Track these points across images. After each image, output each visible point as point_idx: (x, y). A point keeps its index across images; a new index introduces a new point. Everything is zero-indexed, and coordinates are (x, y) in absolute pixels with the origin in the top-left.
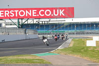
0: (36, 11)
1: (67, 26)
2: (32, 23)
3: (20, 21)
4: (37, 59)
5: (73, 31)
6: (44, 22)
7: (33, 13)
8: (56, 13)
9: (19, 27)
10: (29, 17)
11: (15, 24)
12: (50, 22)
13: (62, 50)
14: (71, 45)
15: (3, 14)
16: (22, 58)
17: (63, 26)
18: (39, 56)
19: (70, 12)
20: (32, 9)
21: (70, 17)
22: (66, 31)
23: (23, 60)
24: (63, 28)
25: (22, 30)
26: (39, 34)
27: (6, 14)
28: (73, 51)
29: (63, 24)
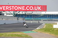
0: (24, 7)
1: (42, 16)
2: (22, 14)
3: (15, 12)
4: (24, 35)
5: (46, 19)
6: (29, 14)
7: (23, 8)
8: (36, 9)
9: (14, 16)
10: (20, 10)
11: (12, 14)
13: (39, 30)
14: (44, 27)
15: (5, 8)
17: (40, 16)
18: (25, 33)
19: (44, 8)
20: (22, 6)
21: (44, 11)
22: (42, 19)
23: (16, 35)
25: (16, 18)
26: (26, 20)
27: (7, 8)
28: (45, 31)
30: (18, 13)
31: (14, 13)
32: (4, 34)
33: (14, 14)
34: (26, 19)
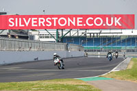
1: (124, 41)
2: (76, 35)
3: (60, 32)
5: (133, 47)
6: (92, 35)
9: (58, 41)
11: (52, 37)
12: (101, 35)
13: (117, 73)
16: (62, 83)
17: (118, 40)
22: (123, 47)
23: (63, 86)
24: (119, 43)
25: (63, 46)
26: (85, 51)
28: (133, 76)
29: (119, 38)
30: (68, 35)
31: (58, 34)
32: (36, 84)
33: (58, 37)
34: (86, 47)
